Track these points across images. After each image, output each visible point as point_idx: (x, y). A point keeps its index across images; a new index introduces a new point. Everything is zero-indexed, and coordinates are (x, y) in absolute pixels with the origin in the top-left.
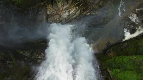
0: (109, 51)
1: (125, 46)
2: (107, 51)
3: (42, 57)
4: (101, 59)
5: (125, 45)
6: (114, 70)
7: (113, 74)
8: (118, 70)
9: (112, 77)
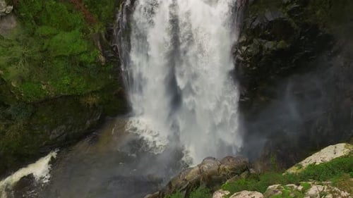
0: (95, 120)
1: (55, 131)
2: (98, 118)
3: (239, 51)
4: (114, 93)
5: (54, 134)
6: (92, 59)
7: (96, 50)
8: (84, 57)
9: (99, 44)
